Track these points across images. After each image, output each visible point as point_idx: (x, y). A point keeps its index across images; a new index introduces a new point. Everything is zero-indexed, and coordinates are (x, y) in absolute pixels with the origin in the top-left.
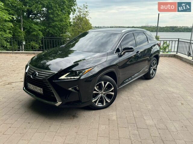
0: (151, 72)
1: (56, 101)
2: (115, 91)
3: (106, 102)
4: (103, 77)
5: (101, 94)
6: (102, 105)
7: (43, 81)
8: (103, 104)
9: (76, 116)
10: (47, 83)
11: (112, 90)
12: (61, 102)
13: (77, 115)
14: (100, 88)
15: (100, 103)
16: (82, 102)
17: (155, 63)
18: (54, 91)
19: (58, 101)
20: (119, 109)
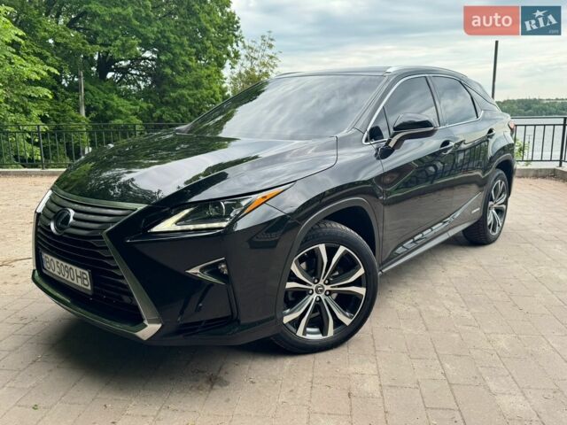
0: (490, 220)
1: (138, 321)
2: (369, 281)
3: (338, 323)
4: (322, 225)
5: (317, 293)
6: (319, 337)
7: (91, 241)
8: (323, 331)
9: (221, 379)
10: (106, 248)
11: (360, 278)
12: (159, 326)
13: (226, 373)
14: (312, 271)
15: (313, 327)
16: (242, 322)
17: (500, 188)
18: (130, 282)
19: (146, 322)
20: (387, 349)
